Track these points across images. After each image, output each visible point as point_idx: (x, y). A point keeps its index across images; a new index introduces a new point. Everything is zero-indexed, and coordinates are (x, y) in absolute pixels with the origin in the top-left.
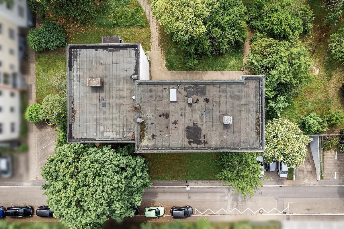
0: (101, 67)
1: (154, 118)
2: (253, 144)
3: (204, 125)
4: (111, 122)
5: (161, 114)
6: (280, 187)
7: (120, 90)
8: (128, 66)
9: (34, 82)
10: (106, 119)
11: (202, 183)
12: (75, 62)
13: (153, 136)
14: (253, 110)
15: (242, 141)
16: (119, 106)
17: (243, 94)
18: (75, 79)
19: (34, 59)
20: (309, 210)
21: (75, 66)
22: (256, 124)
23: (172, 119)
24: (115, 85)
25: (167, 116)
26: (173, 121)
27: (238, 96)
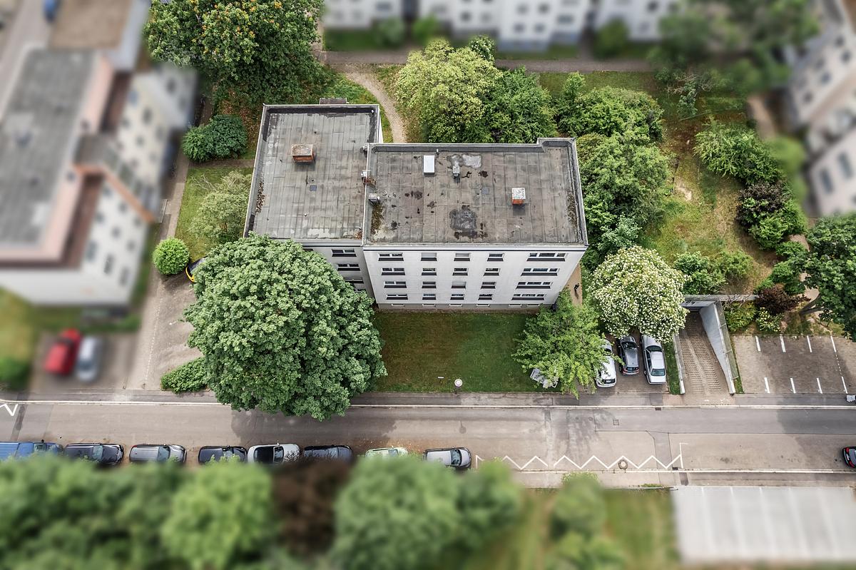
0: (314, 137)
1: (397, 198)
2: (567, 238)
3: (481, 209)
4: (322, 214)
5: (409, 191)
6: (657, 409)
7: (341, 168)
8: (357, 136)
9: (177, 210)
10: (315, 209)
11: (489, 398)
12: (273, 131)
13: (394, 225)
14: (562, 188)
15: (547, 233)
16: (337, 190)
17: (543, 165)
18: (270, 152)
19: (185, 176)
20: (726, 460)
21: (273, 135)
22: (569, 208)
23: (427, 200)
24: (334, 161)
25: (419, 195)
26: (429, 203)
27: (535, 168)
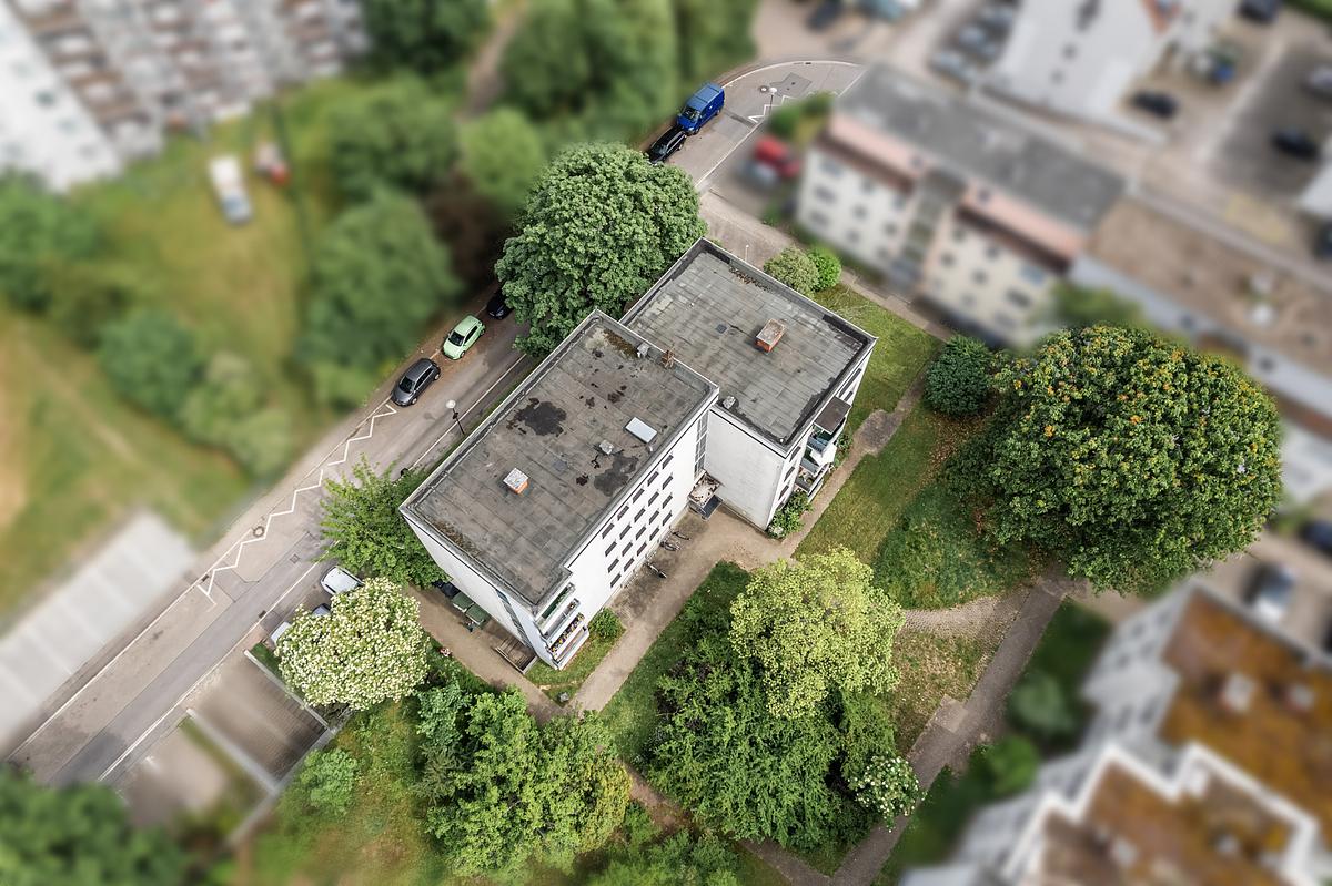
0: (794, 367)
1: (628, 377)
2: (431, 502)
3: (542, 444)
4: (681, 320)
5: (626, 392)
6: (264, 613)
7: (727, 368)
8: (759, 409)
9: (887, 307)
10: (693, 317)
12: (835, 334)
13: (599, 355)
14: (489, 549)
15: (456, 488)
16: (700, 349)
17: (537, 554)
18: (803, 316)
19: (935, 335)
20: (156, 636)
21: (828, 330)
22: (461, 535)
23: (600, 402)
24: (742, 366)
25: (614, 398)
26: (596, 401)
27: (540, 542)
